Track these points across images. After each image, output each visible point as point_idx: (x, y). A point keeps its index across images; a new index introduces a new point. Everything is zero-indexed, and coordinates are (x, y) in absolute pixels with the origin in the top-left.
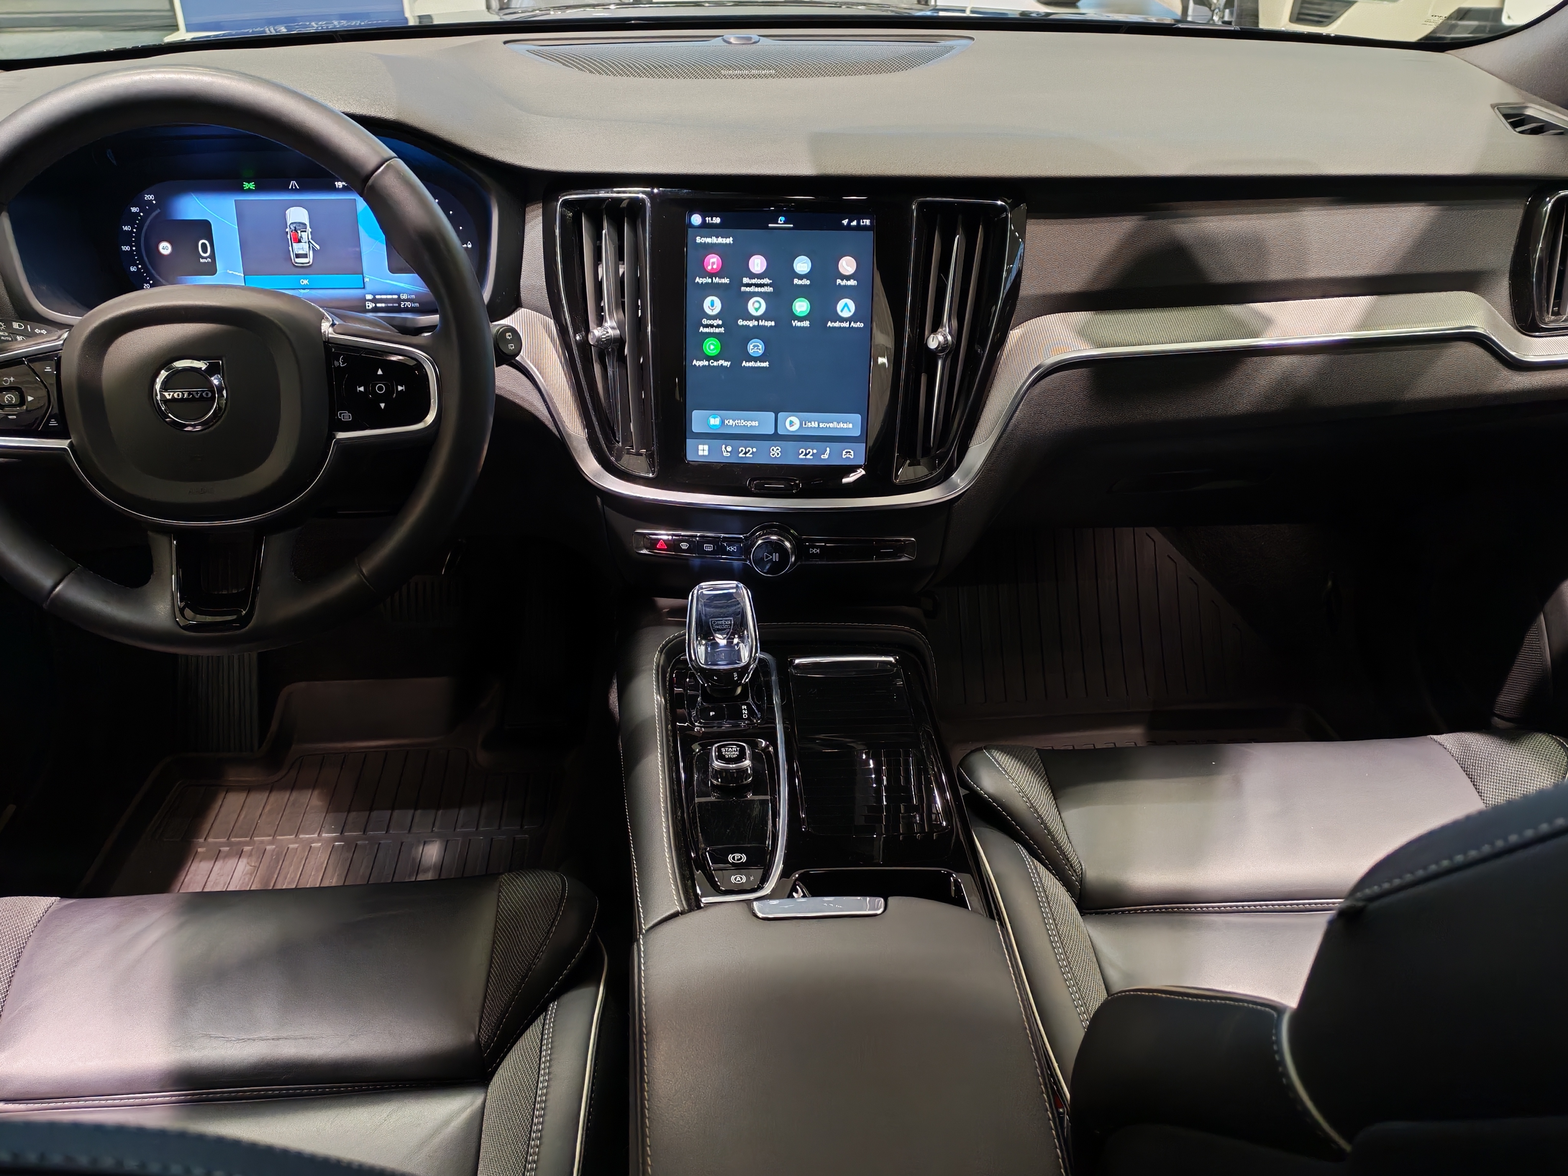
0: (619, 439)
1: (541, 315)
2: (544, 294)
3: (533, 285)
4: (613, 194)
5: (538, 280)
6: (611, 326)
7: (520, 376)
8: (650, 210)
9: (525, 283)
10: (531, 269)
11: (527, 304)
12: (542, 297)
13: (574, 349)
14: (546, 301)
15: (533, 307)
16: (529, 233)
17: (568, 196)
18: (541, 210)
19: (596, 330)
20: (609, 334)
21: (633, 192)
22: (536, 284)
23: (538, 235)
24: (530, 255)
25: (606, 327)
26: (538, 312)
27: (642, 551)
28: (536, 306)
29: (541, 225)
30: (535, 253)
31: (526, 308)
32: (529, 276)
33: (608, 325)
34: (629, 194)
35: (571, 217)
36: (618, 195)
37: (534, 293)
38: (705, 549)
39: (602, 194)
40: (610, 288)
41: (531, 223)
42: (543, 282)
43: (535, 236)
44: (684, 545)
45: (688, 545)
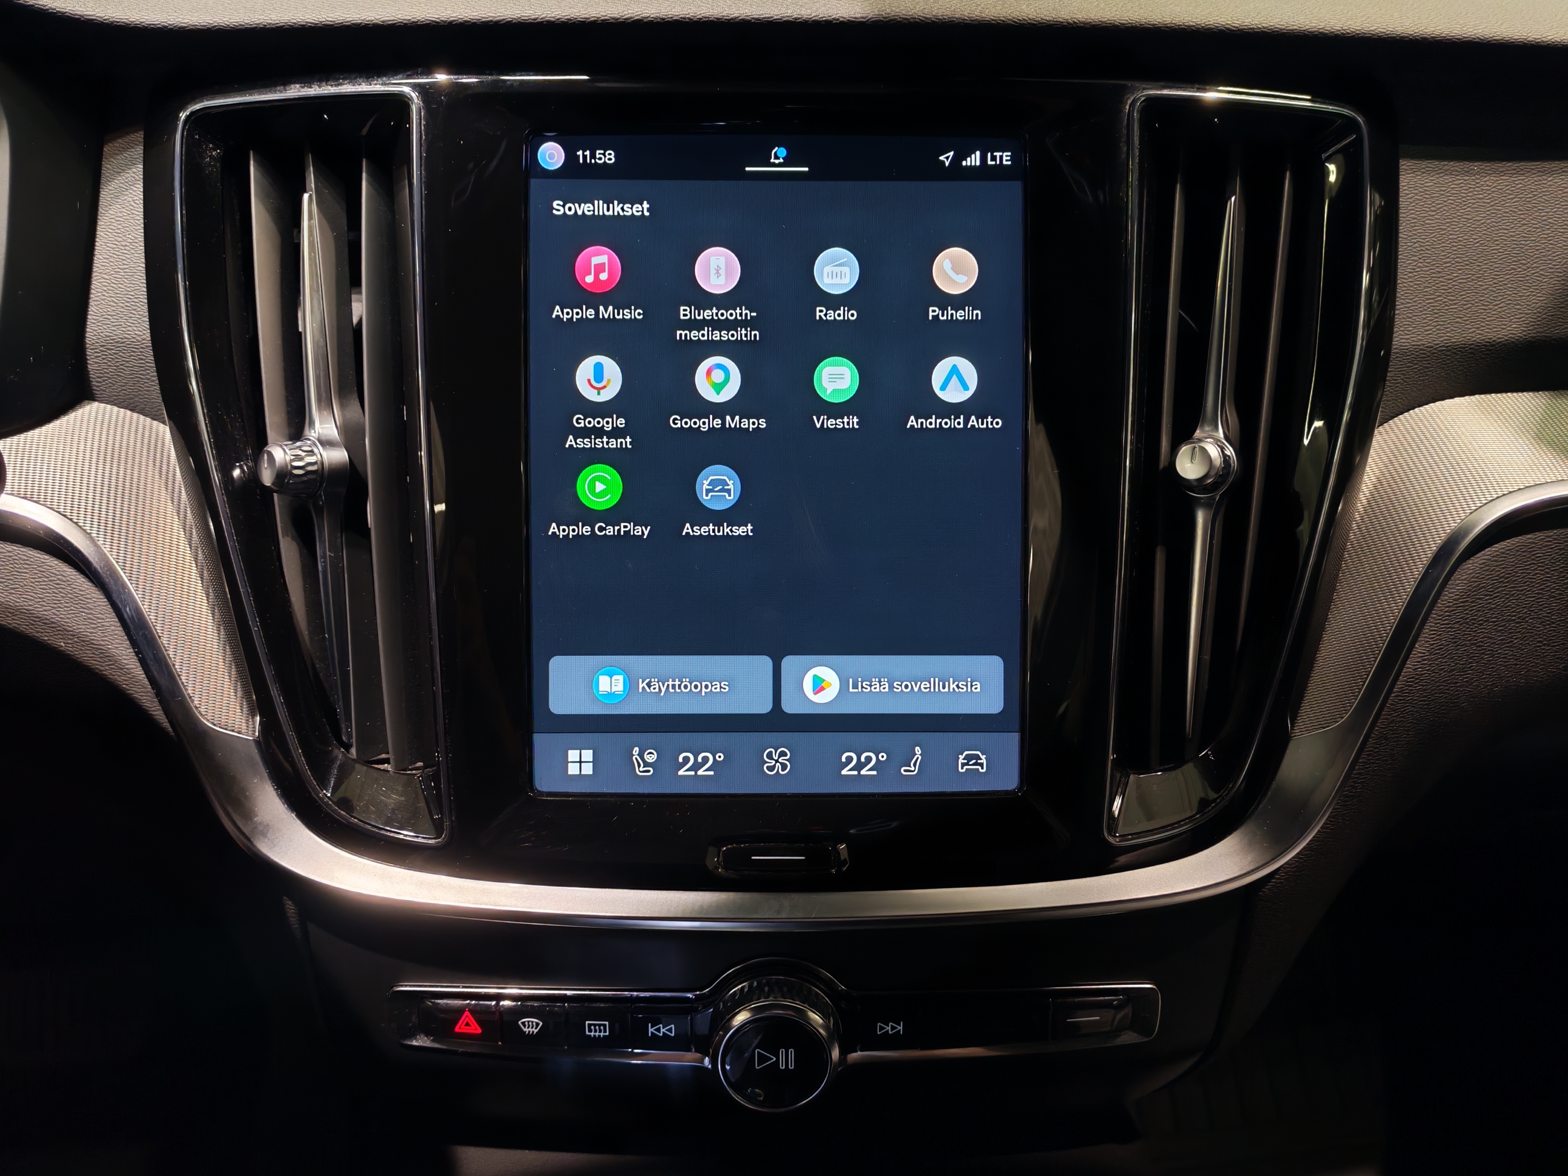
0: (350, 736)
1: (142, 417)
2: (148, 362)
3: (120, 340)
4: (324, 88)
5: (133, 325)
6: (323, 438)
7: (73, 577)
8: (424, 125)
9: (100, 335)
10: (112, 299)
11: (105, 391)
12: (143, 371)
13: (224, 501)
14: (153, 378)
15: (120, 396)
16: (111, 207)
17: (203, 102)
18: (142, 148)
19: (285, 447)
20: (318, 458)
21: (377, 81)
22: (126, 338)
23: (133, 211)
24: (112, 264)
25: (309, 440)
26: (132, 410)
27: (414, 1041)
28: (129, 395)
29: (140, 187)
30: (125, 258)
31: (101, 402)
32: (110, 317)
33: (316, 435)
34: (367, 85)
35: (214, 153)
36: (337, 91)
37: (123, 361)
38: (589, 1032)
39: (295, 91)
40: (322, 340)
41: (116, 181)
42: (144, 332)
43: (125, 214)
44: (530, 1023)
45: (541, 1024)
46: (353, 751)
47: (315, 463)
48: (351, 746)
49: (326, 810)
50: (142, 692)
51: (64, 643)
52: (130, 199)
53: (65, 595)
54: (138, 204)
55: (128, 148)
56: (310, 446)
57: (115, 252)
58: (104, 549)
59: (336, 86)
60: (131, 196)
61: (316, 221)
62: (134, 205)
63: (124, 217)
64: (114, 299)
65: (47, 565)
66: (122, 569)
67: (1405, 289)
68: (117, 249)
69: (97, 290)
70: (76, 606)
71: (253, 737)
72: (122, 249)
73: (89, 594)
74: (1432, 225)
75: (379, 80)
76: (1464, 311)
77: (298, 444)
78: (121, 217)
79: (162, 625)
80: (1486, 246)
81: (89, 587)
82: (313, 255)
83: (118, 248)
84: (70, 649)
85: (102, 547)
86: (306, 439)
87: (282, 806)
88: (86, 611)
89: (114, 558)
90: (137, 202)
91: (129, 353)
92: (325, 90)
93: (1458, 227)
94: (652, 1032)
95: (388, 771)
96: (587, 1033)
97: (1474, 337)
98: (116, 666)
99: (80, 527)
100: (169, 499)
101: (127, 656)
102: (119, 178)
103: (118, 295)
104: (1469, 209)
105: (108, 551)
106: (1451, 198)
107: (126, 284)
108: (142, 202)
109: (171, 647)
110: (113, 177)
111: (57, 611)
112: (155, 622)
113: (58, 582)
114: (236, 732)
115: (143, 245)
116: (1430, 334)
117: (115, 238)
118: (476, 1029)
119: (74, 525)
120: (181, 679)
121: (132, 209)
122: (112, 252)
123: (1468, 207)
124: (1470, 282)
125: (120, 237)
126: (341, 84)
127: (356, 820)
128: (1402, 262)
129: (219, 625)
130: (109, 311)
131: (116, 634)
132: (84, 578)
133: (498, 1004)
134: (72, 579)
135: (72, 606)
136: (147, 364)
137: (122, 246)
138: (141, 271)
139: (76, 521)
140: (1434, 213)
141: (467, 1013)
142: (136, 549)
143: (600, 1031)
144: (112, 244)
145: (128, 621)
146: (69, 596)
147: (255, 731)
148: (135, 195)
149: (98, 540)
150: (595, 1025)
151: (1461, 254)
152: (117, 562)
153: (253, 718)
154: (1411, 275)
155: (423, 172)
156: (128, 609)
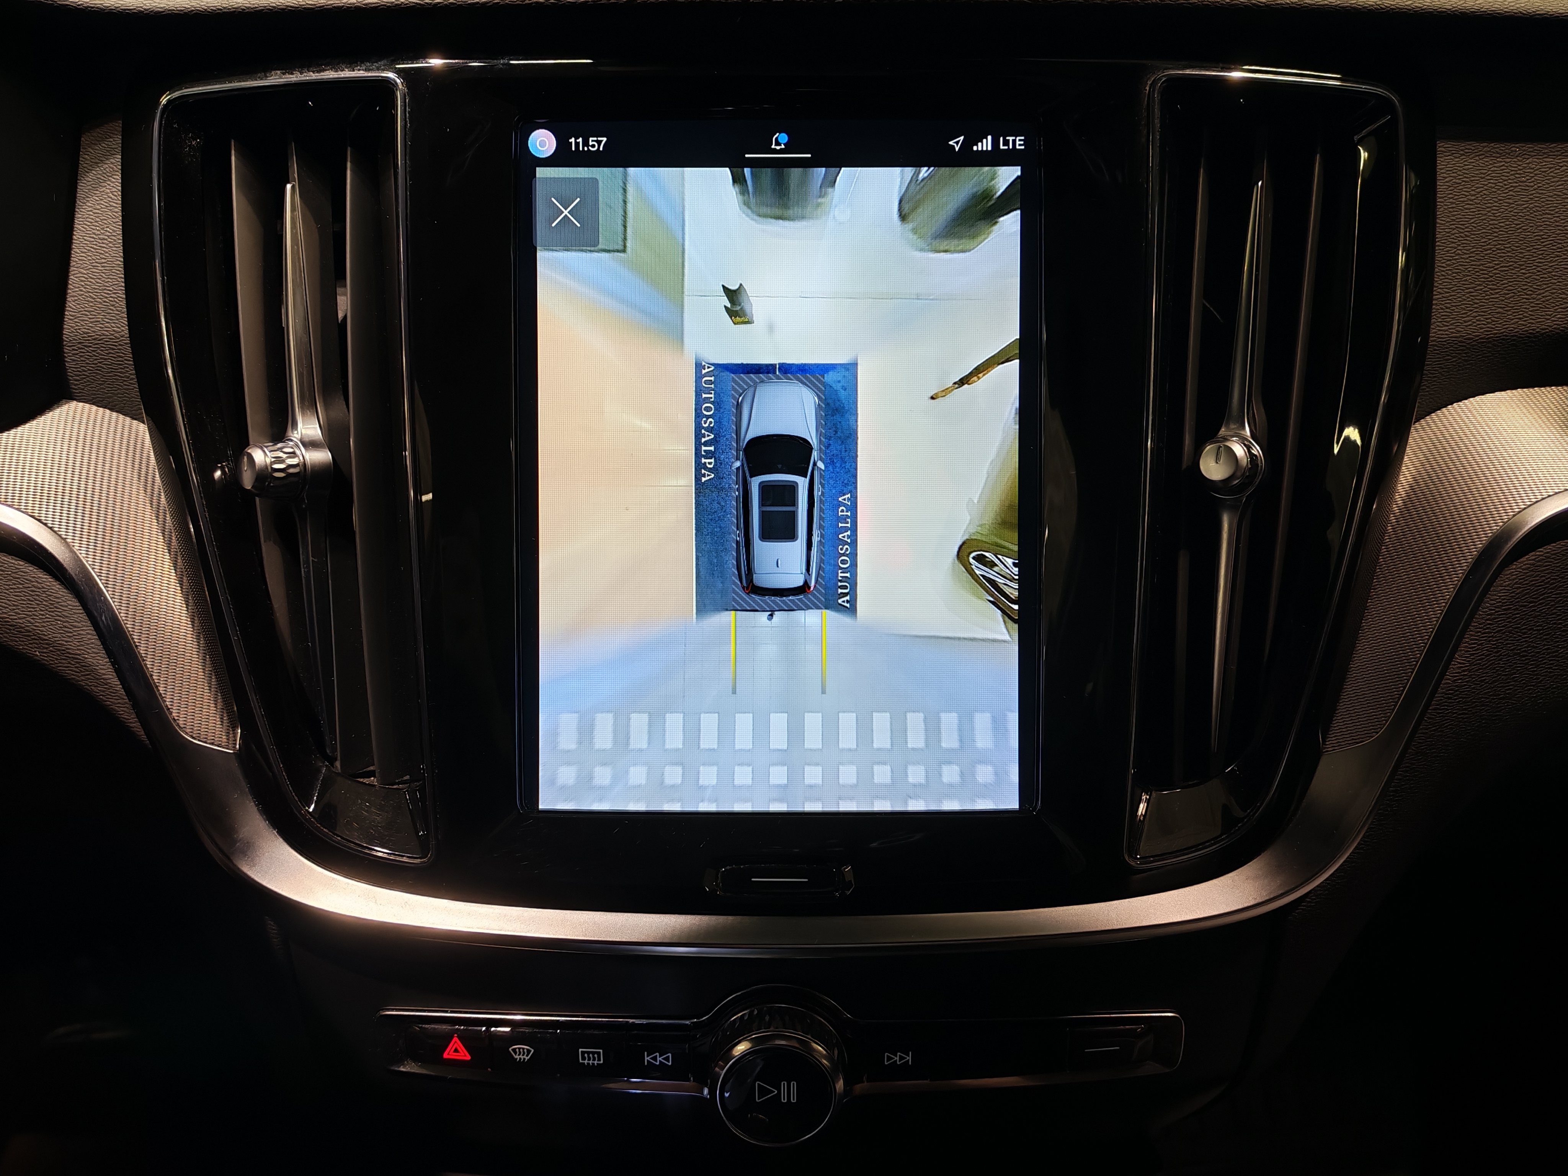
0: (334, 749)
1: (121, 416)
2: (126, 360)
3: (98, 336)
4: (305, 74)
5: (111, 321)
6: (306, 439)
7: (48, 584)
8: (409, 112)
9: (78, 332)
10: (90, 294)
11: (83, 389)
12: (121, 368)
13: (203, 504)
14: (132, 377)
15: (98, 394)
16: (88, 199)
17: (182, 89)
18: (121, 137)
19: (265, 449)
20: (300, 460)
21: (361, 66)
22: (104, 335)
23: (111, 203)
24: (90, 258)
25: (292, 440)
26: (111, 410)
27: (402, 1067)
28: (108, 393)
29: (118, 177)
30: (103, 252)
31: (79, 401)
32: (87, 313)
33: (299, 436)
34: (351, 71)
35: (194, 143)
36: (319, 77)
37: (101, 358)
38: (582, 1060)
39: (276, 79)
40: (305, 336)
41: (93, 172)
42: (123, 329)
43: (103, 206)
44: (521, 1050)
45: (533, 1051)
46: (338, 764)
47: (297, 465)
48: (336, 759)
49: (308, 827)
50: (119, 703)
51: (39, 652)
52: (108, 191)
53: (40, 603)
54: (116, 196)
55: (106, 138)
56: (292, 448)
57: (92, 246)
58: (79, 555)
59: (318, 72)
60: (108, 187)
61: (299, 213)
62: (113, 196)
63: (102, 210)
64: (92, 295)
65: (21, 571)
66: (98, 576)
67: (1444, 277)
68: (95, 243)
69: (74, 285)
70: (51, 613)
71: (234, 750)
72: (99, 243)
73: (65, 602)
74: (1471, 210)
75: (363, 65)
76: (1506, 301)
77: (280, 445)
78: (98, 209)
79: (139, 634)
80: (1529, 232)
81: (65, 595)
82: (296, 247)
83: (96, 241)
84: (46, 658)
85: (78, 552)
86: (287, 440)
87: (264, 822)
88: (61, 619)
89: (90, 565)
90: (115, 193)
91: (107, 350)
92: (307, 76)
93: (1500, 212)
94: (647, 1060)
95: (374, 786)
96: (581, 1061)
97: (1515, 328)
98: (92, 676)
99: (55, 532)
100: (147, 502)
101: (103, 665)
102: (98, 169)
103: (96, 291)
104: (1511, 193)
105: (84, 557)
106: (1492, 181)
107: (104, 279)
108: (120, 193)
109: (149, 657)
110: (90, 168)
111: (32, 619)
112: (132, 631)
113: (33, 589)
114: (216, 745)
115: (121, 238)
116: (1470, 325)
117: (94, 231)
118: (465, 1056)
119: (49, 530)
120: (158, 690)
121: (110, 201)
122: (90, 245)
123: (1510, 190)
124: (1513, 269)
125: (98, 230)
126: (324, 70)
127: (339, 838)
128: (1440, 249)
129: (199, 633)
130: (87, 307)
131: (92, 643)
132: (59, 584)
133: (488, 1030)
134: (46, 585)
135: (47, 614)
136: (126, 362)
137: (100, 239)
138: (120, 265)
139: (51, 525)
140: (1473, 198)
141: (456, 1039)
142: (113, 555)
143: (594, 1060)
144: (90, 237)
145: (104, 630)
146: (44, 603)
147: (235, 744)
148: (113, 187)
149: (73, 546)
150: (588, 1053)
151: (1502, 240)
152: (93, 569)
153: (233, 730)
154: (1448, 263)
155: (408, 162)
156: (103, 618)
